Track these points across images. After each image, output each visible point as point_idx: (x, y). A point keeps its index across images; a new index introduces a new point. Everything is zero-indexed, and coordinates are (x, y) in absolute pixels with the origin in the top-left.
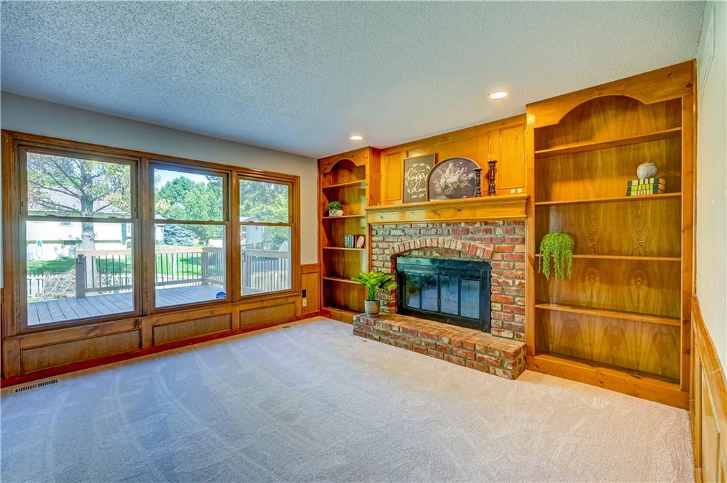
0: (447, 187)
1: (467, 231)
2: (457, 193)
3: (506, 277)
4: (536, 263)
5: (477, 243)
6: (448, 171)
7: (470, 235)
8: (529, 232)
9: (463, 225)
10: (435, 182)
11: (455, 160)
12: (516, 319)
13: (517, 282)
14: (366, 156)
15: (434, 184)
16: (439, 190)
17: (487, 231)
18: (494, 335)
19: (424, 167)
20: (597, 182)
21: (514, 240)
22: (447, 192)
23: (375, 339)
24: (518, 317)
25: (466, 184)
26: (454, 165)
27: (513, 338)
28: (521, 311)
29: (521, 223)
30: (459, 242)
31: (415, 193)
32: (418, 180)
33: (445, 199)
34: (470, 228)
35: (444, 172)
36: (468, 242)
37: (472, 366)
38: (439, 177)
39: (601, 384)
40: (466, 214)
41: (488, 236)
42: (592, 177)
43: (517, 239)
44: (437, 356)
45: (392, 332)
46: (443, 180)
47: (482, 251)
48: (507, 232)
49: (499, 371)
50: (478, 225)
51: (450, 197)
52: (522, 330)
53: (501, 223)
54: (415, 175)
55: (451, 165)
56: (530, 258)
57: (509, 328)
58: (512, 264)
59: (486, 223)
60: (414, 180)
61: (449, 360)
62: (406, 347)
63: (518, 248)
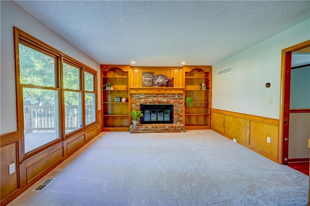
0: (159, 83)
1: (167, 96)
2: (162, 85)
3: (178, 108)
4: (185, 104)
5: (171, 100)
6: (159, 78)
7: (168, 98)
8: (184, 97)
9: (166, 94)
10: (155, 81)
11: (162, 76)
12: (181, 119)
13: (181, 109)
14: (128, 68)
15: (154, 82)
16: (156, 84)
17: (173, 96)
18: (175, 124)
19: (150, 76)
20: (194, 86)
21: (180, 99)
22: (159, 84)
23: (141, 133)
24: (181, 118)
25: (165, 83)
26: (161, 77)
27: (180, 124)
28: (182, 116)
29: (182, 94)
30: (165, 99)
31: (146, 84)
32: (148, 80)
33: (158, 87)
34: (168, 95)
35: (158, 79)
36: (168, 99)
37: (175, 132)
38: (156, 80)
39: (198, 129)
40: (168, 92)
41: (174, 98)
42: (193, 85)
43: (181, 99)
44: (165, 132)
45: (148, 129)
46: (157, 81)
47: (172, 102)
48: (178, 97)
49: (182, 131)
50: (171, 95)
51: (160, 86)
52: (182, 121)
53: (177, 94)
54: (146, 78)
55: (160, 77)
56: (184, 103)
57: (179, 121)
58: (179, 105)
59: (173, 94)
60: (146, 79)
61: (169, 132)
62: (154, 132)
63: (181, 101)
